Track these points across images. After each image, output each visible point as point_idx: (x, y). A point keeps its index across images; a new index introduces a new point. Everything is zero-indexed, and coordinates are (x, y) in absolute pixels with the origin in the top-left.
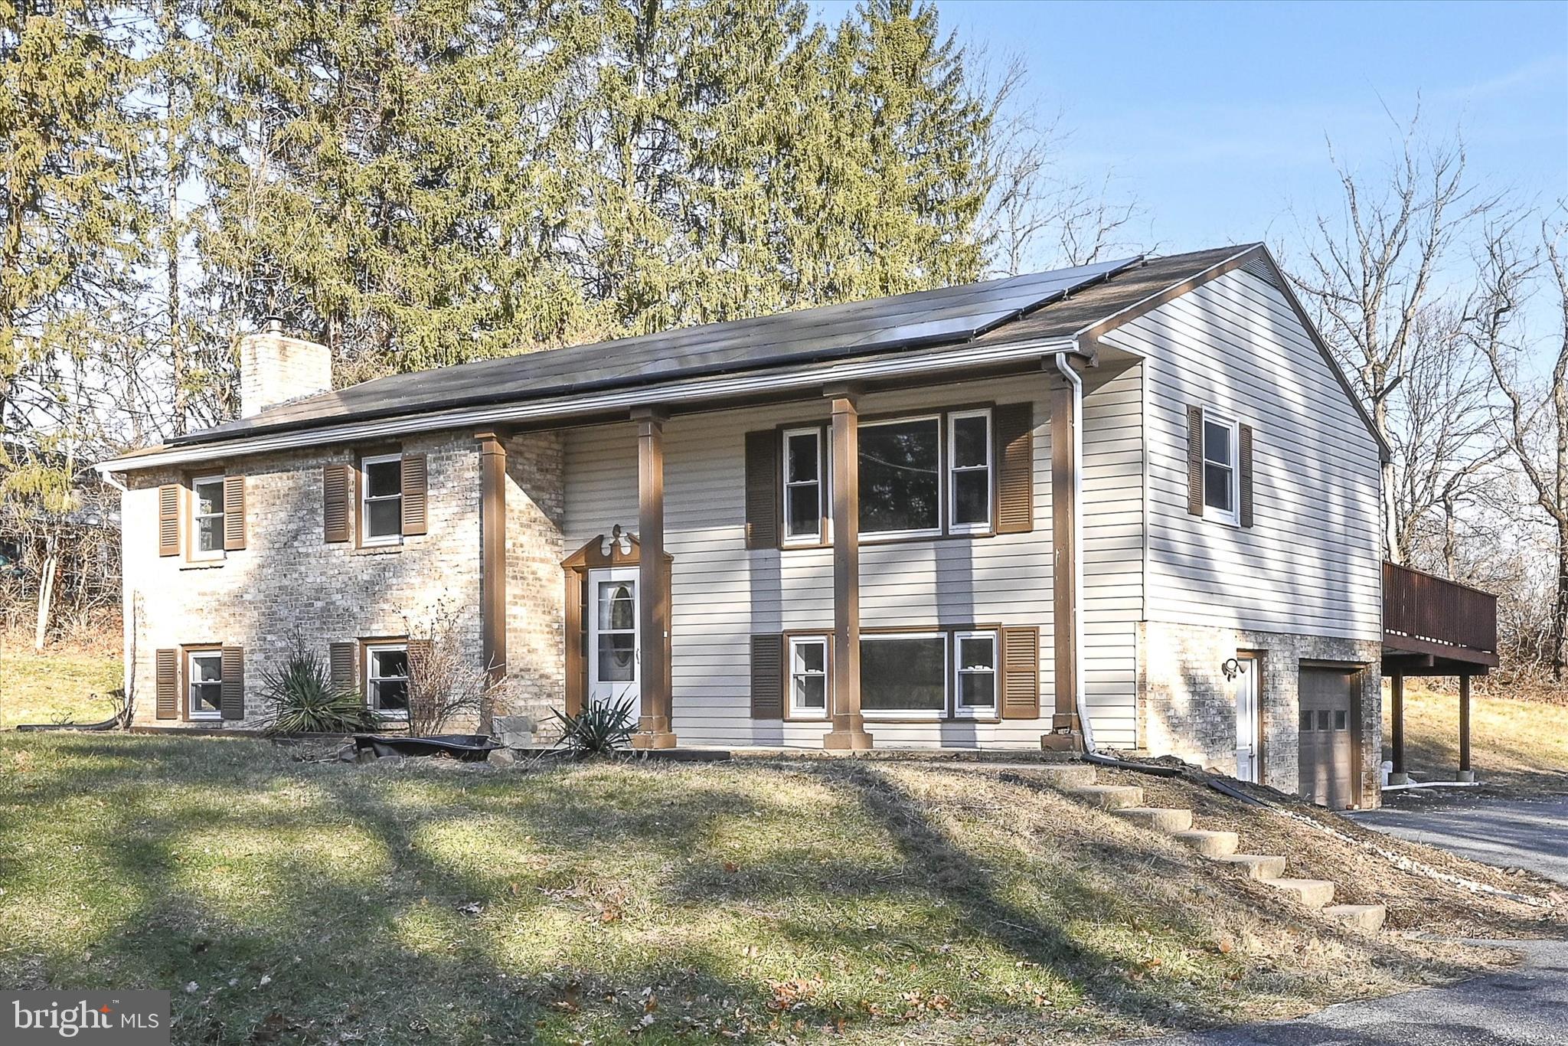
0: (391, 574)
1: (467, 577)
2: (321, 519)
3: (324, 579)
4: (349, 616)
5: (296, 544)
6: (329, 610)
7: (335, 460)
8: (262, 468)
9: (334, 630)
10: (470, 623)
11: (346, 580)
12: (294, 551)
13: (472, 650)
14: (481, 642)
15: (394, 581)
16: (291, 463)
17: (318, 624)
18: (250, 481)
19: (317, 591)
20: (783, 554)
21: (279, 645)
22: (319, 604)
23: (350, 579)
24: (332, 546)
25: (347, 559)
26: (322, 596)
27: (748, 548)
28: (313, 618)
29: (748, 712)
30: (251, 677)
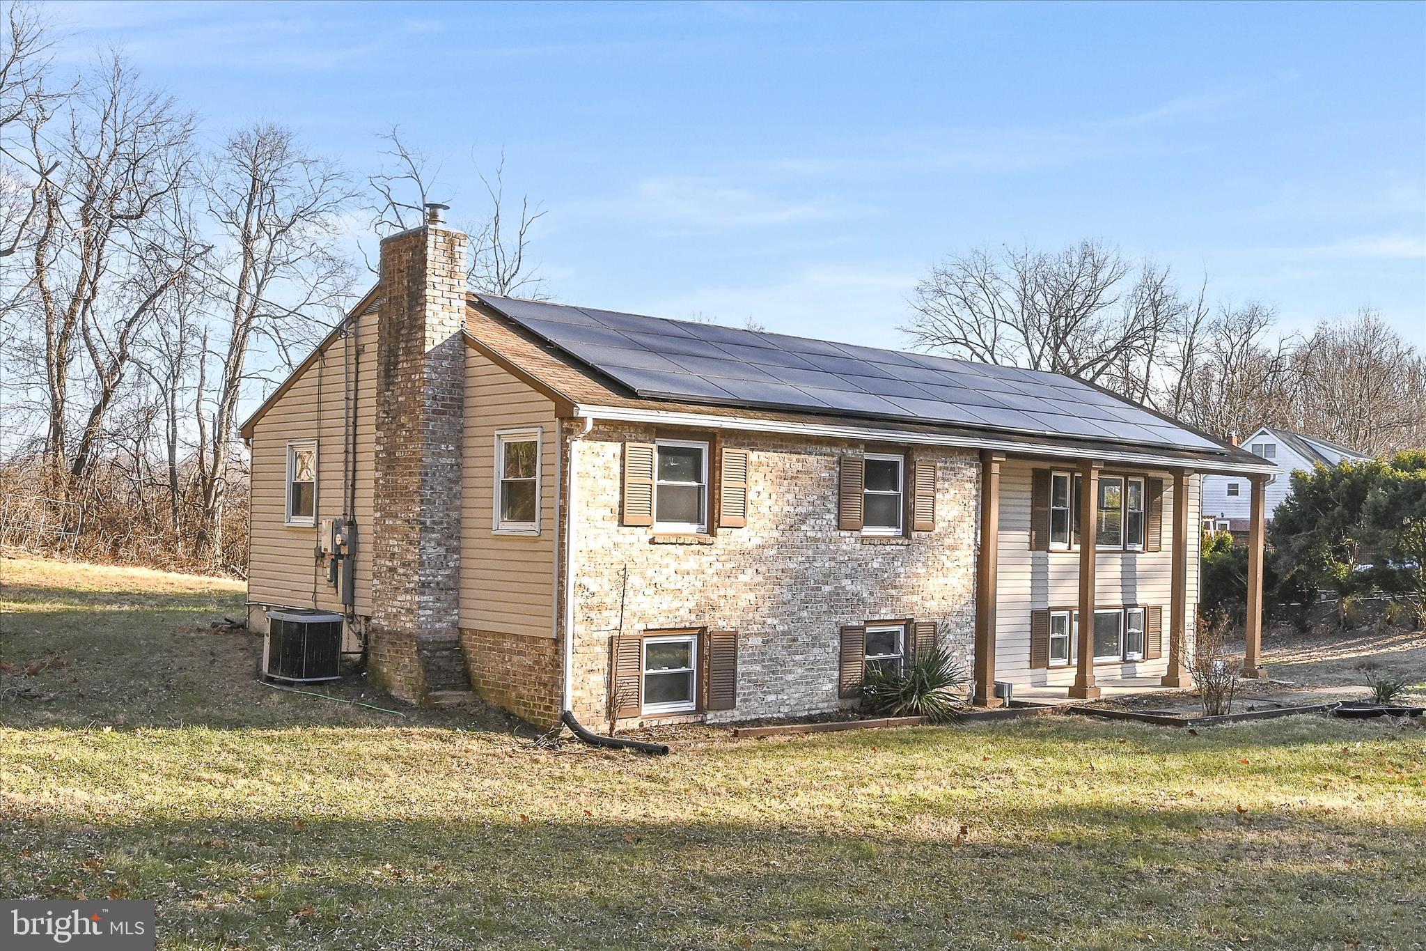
0: (900, 564)
1: (963, 570)
2: (832, 506)
3: (833, 564)
4: (858, 600)
5: (803, 527)
6: (838, 594)
7: (850, 452)
8: (769, 446)
9: (843, 614)
10: (965, 608)
11: (856, 566)
12: (801, 534)
13: (966, 630)
14: (973, 624)
15: (902, 570)
16: (803, 446)
17: (825, 608)
18: (754, 456)
19: (824, 575)
20: (1050, 555)
21: (780, 628)
22: (827, 588)
23: (860, 565)
24: (843, 534)
25: (858, 546)
26: (831, 580)
27: (1031, 549)
28: (820, 602)
29: (1028, 665)
30: (744, 662)
